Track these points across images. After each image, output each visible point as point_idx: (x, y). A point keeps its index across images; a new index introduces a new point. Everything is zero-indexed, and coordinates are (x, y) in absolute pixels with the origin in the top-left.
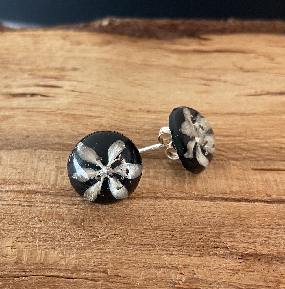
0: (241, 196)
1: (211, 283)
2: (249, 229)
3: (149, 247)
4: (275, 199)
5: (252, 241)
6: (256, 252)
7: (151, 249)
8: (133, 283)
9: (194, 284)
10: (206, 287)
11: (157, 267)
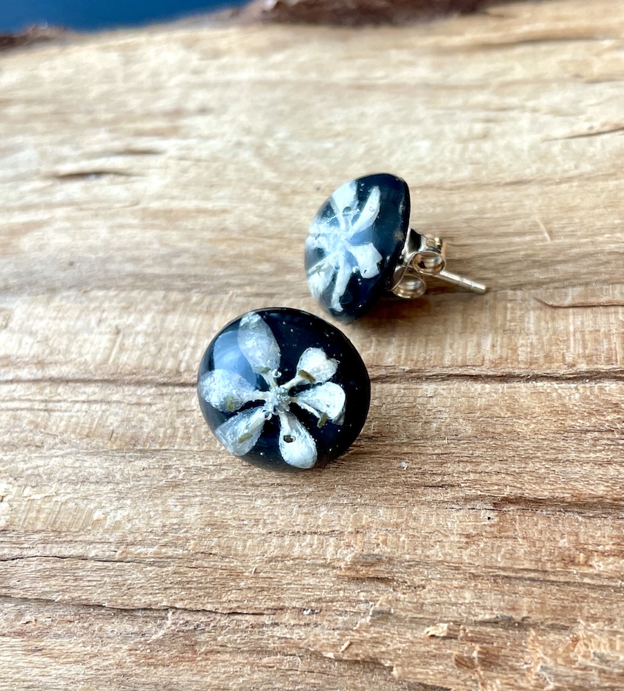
0: (507, 370)
1: (411, 566)
2: (512, 443)
3: (287, 490)
4: (587, 372)
5: (517, 470)
6: (523, 494)
7: (291, 494)
8: (241, 568)
9: (372, 569)
10: (399, 573)
11: (298, 532)
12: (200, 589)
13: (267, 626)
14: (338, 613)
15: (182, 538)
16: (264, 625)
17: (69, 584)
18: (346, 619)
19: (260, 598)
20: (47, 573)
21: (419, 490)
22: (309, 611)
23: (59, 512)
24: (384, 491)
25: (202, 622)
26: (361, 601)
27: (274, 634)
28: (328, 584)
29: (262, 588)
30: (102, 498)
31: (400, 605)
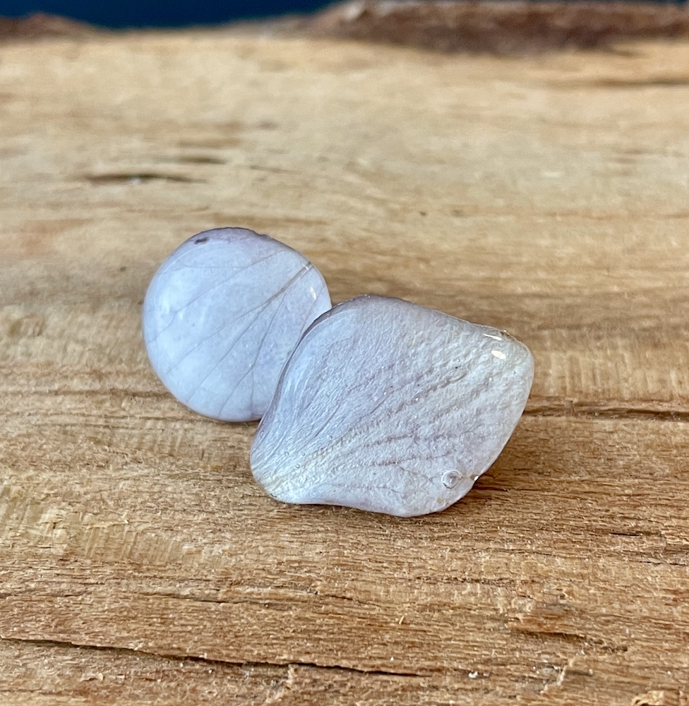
1: (608, 621)
3: (435, 529)
7: (442, 534)
8: (385, 617)
9: (559, 623)
10: (593, 630)
11: (456, 579)
12: (331, 641)
13: (422, 689)
14: (513, 679)
15: (304, 579)
16: (419, 688)
17: (155, 628)
18: (524, 686)
19: (410, 655)
20: (125, 613)
21: (607, 538)
22: (476, 673)
23: (135, 543)
24: (561, 536)
25: (335, 682)
26: (543, 664)
27: (432, 699)
28: (499, 641)
29: (413, 643)
30: (191, 529)
31: (600, 666)
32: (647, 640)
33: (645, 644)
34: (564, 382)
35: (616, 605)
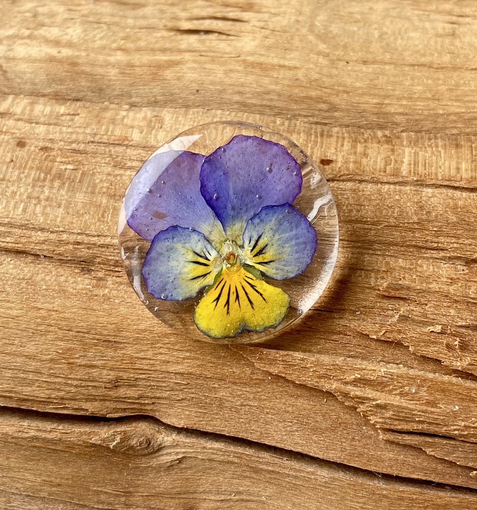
1: (420, 292)
3: (345, 243)
7: (347, 246)
9: (398, 292)
10: (413, 295)
11: (353, 268)
13: (336, 318)
14: (376, 315)
18: (380, 318)
19: (331, 303)
21: (423, 251)
22: (359, 312)
24: (402, 249)
26: (389, 309)
27: (340, 323)
28: (371, 298)
29: (332, 297)
31: (414, 313)
32: (436, 301)
33: (435, 303)
34: (410, 168)
35: (425, 285)
